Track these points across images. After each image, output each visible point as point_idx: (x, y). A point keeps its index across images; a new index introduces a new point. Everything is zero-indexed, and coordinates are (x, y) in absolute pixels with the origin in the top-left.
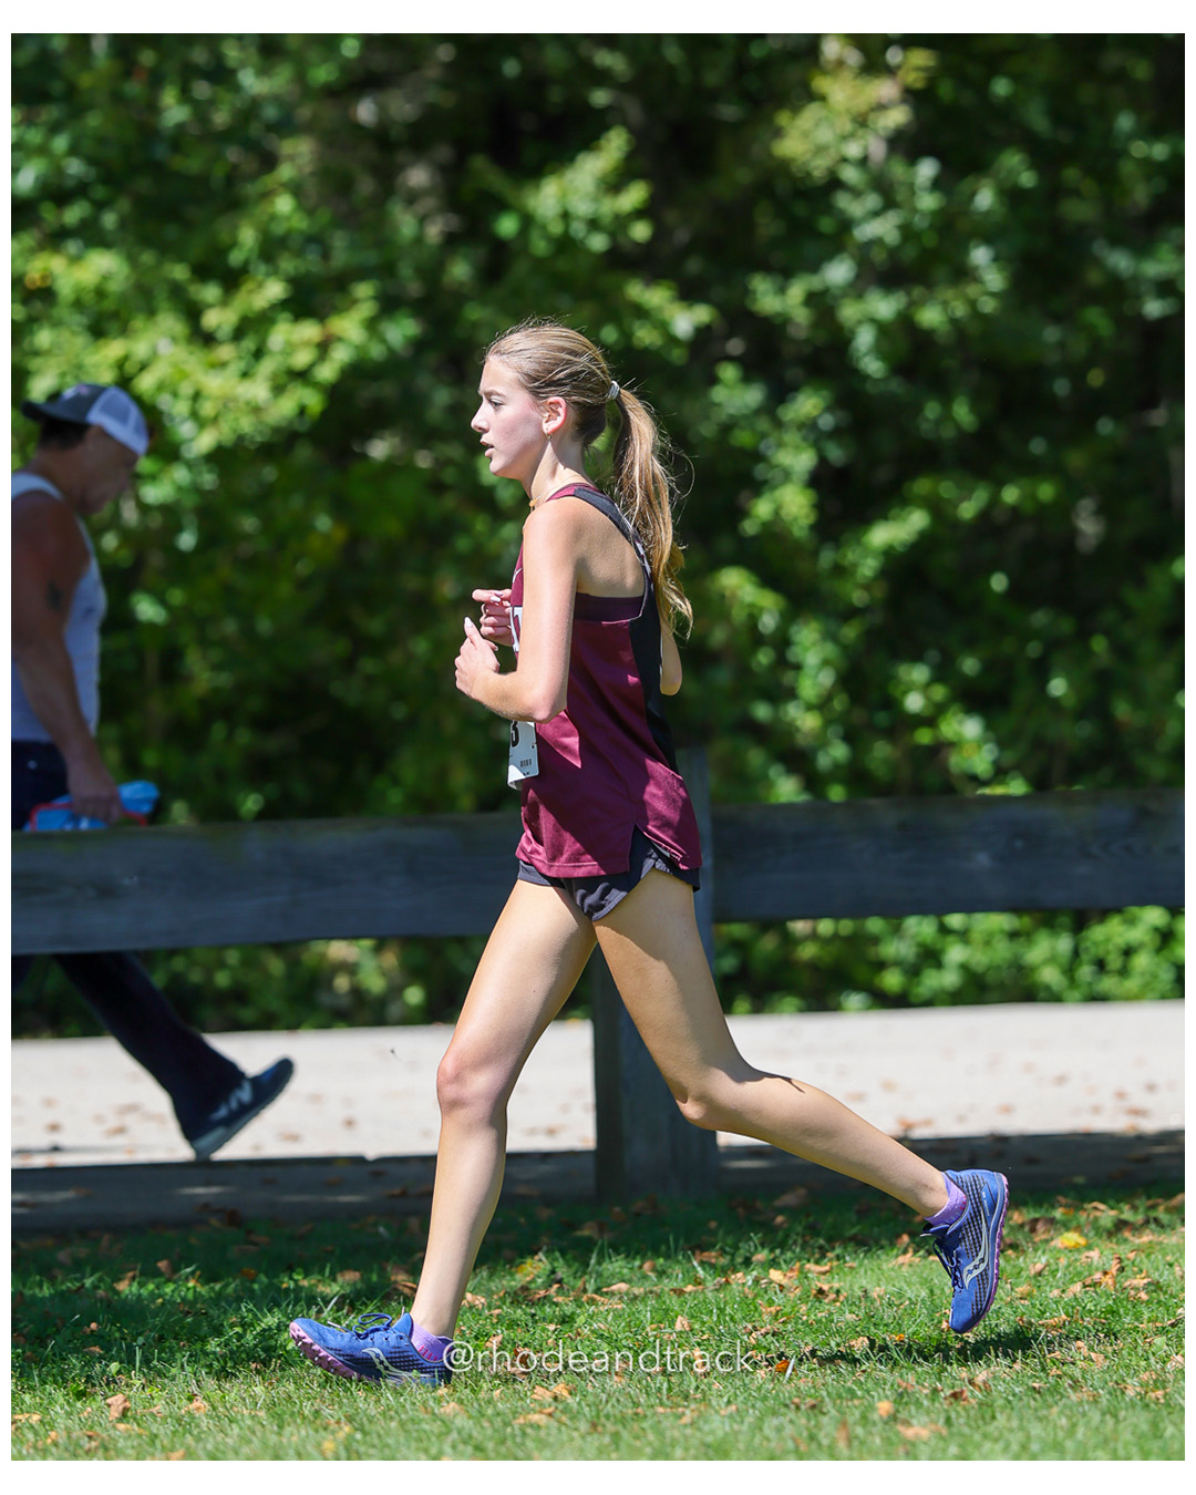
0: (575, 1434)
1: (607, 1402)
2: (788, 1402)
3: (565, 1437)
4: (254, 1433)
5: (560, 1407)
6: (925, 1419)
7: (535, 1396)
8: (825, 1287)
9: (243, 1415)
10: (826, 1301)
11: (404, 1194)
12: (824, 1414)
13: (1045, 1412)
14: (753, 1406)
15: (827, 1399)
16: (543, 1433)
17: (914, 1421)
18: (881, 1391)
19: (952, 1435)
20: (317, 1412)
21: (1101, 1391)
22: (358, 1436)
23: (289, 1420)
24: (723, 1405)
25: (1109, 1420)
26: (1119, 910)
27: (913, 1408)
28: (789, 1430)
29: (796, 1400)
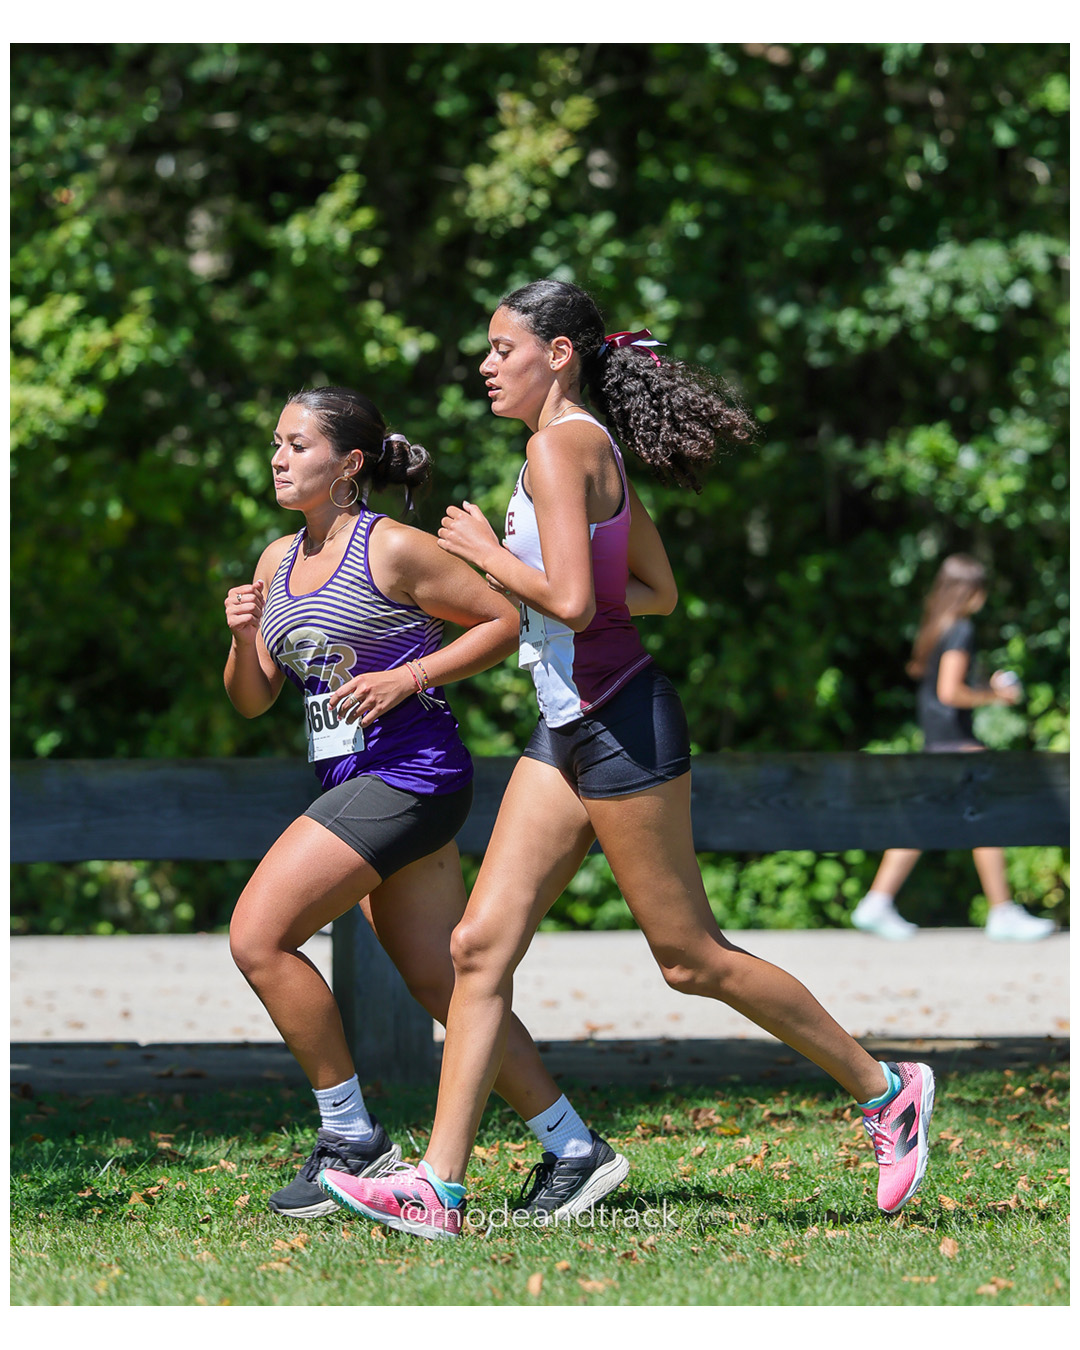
0: (309, 1280)
1: (336, 1254)
2: (487, 1258)
3: (300, 1283)
4: (39, 1272)
5: (296, 1257)
6: (601, 1275)
7: (276, 1248)
8: (521, 1162)
9: (30, 1257)
10: (521, 1174)
11: (170, 1075)
12: (516, 1268)
13: (702, 1272)
14: (458, 1260)
15: (520, 1256)
16: (281, 1279)
17: (592, 1276)
18: (565, 1250)
19: (624, 1288)
20: (92, 1257)
21: (748, 1255)
22: (127, 1277)
23: (69, 1262)
24: (432, 1259)
25: (755, 1280)
26: (772, 853)
27: (591, 1265)
28: (487, 1280)
29: (494, 1256)
